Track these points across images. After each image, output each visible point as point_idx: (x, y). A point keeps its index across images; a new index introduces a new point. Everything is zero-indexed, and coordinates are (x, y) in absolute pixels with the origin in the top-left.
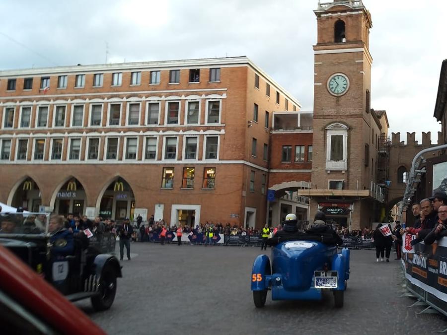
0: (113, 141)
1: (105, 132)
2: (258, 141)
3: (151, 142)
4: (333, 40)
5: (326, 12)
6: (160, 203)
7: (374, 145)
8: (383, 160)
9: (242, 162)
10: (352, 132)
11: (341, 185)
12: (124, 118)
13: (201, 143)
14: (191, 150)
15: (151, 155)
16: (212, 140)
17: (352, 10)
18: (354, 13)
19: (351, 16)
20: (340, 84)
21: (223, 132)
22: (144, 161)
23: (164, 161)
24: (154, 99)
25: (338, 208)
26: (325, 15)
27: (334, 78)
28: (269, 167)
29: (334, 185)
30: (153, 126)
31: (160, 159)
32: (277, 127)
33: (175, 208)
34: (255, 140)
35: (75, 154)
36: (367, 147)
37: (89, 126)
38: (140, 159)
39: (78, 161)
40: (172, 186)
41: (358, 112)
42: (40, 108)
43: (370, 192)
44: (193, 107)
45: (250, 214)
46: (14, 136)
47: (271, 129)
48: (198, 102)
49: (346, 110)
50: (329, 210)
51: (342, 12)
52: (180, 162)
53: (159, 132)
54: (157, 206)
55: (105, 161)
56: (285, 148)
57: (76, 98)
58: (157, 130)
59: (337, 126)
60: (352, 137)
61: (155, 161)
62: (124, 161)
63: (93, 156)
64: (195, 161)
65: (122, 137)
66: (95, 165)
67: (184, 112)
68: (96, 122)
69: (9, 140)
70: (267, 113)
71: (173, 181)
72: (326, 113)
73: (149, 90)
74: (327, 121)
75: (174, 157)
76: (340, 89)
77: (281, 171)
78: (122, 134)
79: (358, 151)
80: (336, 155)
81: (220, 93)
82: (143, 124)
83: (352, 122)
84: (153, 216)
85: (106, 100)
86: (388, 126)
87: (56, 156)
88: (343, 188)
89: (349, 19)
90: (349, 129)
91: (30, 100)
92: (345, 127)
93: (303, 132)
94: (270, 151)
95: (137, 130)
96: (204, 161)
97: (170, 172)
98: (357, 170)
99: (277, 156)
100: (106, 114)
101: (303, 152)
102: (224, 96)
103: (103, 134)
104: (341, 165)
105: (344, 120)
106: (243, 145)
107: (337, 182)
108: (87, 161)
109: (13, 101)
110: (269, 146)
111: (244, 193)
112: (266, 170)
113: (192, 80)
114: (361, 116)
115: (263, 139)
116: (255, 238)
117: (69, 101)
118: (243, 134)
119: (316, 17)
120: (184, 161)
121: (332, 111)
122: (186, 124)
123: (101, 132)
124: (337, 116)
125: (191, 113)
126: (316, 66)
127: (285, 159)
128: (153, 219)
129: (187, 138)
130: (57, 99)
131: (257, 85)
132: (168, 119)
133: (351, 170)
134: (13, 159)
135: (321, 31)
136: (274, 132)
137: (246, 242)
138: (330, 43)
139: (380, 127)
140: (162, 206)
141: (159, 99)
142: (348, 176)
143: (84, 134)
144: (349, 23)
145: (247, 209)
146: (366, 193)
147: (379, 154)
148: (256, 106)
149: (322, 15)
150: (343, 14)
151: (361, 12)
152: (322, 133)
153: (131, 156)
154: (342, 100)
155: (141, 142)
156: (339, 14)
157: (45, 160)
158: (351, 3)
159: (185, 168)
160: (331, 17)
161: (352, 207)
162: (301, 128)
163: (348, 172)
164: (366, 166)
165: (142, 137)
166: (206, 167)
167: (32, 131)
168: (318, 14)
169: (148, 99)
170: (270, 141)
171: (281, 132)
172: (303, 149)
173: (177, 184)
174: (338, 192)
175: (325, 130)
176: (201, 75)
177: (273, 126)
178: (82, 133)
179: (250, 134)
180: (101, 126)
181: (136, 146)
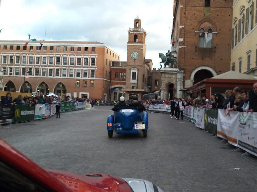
0: (58, 70)
1: (55, 67)
2: (107, 72)
3: (71, 71)
4: (133, 41)
5: (132, 32)
6: (75, 92)
7: (147, 73)
8: (149, 78)
9: (103, 79)
10: (139, 71)
11: (135, 88)
12: (61, 63)
13: (89, 72)
14: (86, 74)
15: (71, 75)
16: (93, 71)
17: (140, 32)
18: (140, 33)
19: (139, 34)
20: (135, 55)
21: (96, 69)
22: (69, 77)
23: (76, 78)
24: (72, 56)
25: (134, 95)
26: (131, 33)
27: (133, 53)
28: (110, 79)
29: (133, 88)
30: (72, 65)
31: (75, 77)
32: (113, 66)
33: (81, 93)
34: (106, 71)
35: (44, 74)
36: (144, 75)
37: (49, 64)
38: (68, 77)
39: (45, 77)
40: (79, 86)
41: (141, 64)
42: (30, 57)
43: (144, 90)
44: (86, 60)
45: (105, 95)
46: (20, 66)
47: (111, 66)
48: (88, 58)
49: (137, 64)
50: (131, 95)
51: (137, 32)
52: (82, 78)
53: (74, 68)
54: (74, 92)
55: (55, 77)
56: (116, 73)
57: (44, 54)
58: (73, 67)
59: (134, 69)
60: (139, 72)
61: (73, 78)
62: (62, 77)
63: (50, 75)
64: (87, 78)
65: (61, 69)
66: (52, 78)
67: (83, 61)
68: (51, 63)
69: (18, 68)
70: (110, 61)
71: (79, 85)
72: (131, 64)
73: (70, 53)
74: (131, 67)
75: (80, 76)
76: (135, 57)
77: (115, 81)
78: (61, 68)
79: (141, 77)
80: (134, 78)
81: (95, 56)
82: (68, 65)
83: (139, 68)
84: (73, 96)
85: (55, 56)
86: (152, 64)
87: (37, 74)
88: (136, 89)
89: (139, 35)
90: (138, 70)
91: (26, 54)
92: (137, 69)
93: (122, 68)
94: (111, 74)
95: (66, 67)
96: (90, 78)
97: (79, 81)
98: (140, 83)
99: (113, 76)
100: (55, 61)
101: (122, 75)
102: (97, 57)
103: (54, 67)
104: (135, 81)
105: (136, 67)
106: (103, 73)
107: (134, 87)
108: (48, 77)
109: (19, 54)
110: (110, 73)
111: (104, 89)
112: (110, 81)
113: (85, 50)
114: (142, 66)
115: (108, 70)
116: (109, 103)
117: (41, 55)
118: (103, 70)
119: (128, 33)
120: (83, 78)
121: (133, 64)
122: (84, 66)
123: (53, 67)
124: (134, 66)
125: (85, 62)
126: (128, 49)
127: (116, 77)
128: (73, 97)
129: (84, 70)
130: (36, 54)
131: (107, 53)
132: (77, 64)
133: (139, 83)
134: (20, 75)
135: (130, 38)
136: (112, 68)
137: (106, 104)
138: (132, 42)
139: (149, 66)
140: (76, 93)
141: (74, 56)
142: (138, 85)
143: (47, 67)
144: (139, 36)
145: (105, 94)
146: (143, 90)
147: (148, 76)
148: (107, 60)
149: (130, 33)
150: (137, 33)
151: (143, 33)
152: (129, 71)
153: (64, 75)
154: (136, 60)
155: (68, 71)
156: (136, 33)
157: (33, 76)
158: (140, 29)
159: (84, 80)
160: (133, 33)
161: (138, 94)
162: (122, 67)
163: (137, 83)
164: (143, 81)
165: (68, 69)
166: (91, 80)
167: (27, 65)
168: (129, 32)
169: (70, 56)
170: (111, 71)
171: (115, 68)
172: (122, 74)
173: (81, 86)
174: (134, 90)
175: (130, 70)
176: (89, 49)
177: (112, 65)
178: (46, 67)
179: (105, 69)
180: (53, 65)
181: (66, 72)
